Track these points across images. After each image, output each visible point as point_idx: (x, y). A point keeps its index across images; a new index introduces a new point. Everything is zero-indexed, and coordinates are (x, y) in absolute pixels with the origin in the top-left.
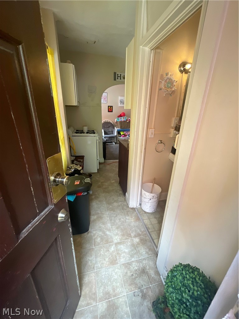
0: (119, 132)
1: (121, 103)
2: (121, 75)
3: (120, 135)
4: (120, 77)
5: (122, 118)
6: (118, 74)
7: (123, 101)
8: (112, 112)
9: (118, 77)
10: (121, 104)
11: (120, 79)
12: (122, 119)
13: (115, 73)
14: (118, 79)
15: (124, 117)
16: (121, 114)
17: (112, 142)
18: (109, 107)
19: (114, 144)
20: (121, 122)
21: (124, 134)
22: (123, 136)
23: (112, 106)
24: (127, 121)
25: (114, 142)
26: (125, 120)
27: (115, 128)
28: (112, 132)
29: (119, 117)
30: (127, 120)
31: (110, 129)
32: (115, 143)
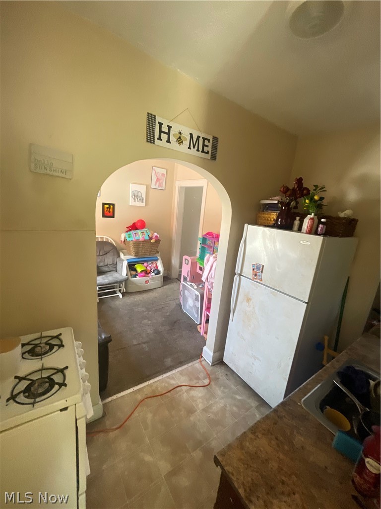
0: (131, 266)
1: (135, 199)
2: (169, 127)
3: (134, 273)
4: (168, 134)
5: (139, 232)
6: (161, 124)
7: (140, 195)
8: (113, 216)
9: (161, 132)
10: (135, 201)
11: (168, 141)
12: (140, 235)
13: (151, 118)
14: (160, 139)
15: (143, 230)
16: (134, 224)
17: (115, 292)
18: (106, 206)
19: (121, 296)
20: (137, 244)
21: (145, 269)
22: (143, 274)
23: (113, 205)
24: (152, 241)
25: (120, 291)
26: (147, 238)
27: (122, 255)
28: (114, 268)
29: (130, 230)
30: (151, 239)
31: (109, 259)
32: (123, 294)
